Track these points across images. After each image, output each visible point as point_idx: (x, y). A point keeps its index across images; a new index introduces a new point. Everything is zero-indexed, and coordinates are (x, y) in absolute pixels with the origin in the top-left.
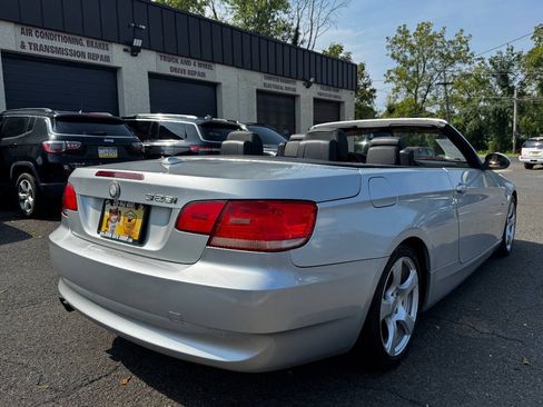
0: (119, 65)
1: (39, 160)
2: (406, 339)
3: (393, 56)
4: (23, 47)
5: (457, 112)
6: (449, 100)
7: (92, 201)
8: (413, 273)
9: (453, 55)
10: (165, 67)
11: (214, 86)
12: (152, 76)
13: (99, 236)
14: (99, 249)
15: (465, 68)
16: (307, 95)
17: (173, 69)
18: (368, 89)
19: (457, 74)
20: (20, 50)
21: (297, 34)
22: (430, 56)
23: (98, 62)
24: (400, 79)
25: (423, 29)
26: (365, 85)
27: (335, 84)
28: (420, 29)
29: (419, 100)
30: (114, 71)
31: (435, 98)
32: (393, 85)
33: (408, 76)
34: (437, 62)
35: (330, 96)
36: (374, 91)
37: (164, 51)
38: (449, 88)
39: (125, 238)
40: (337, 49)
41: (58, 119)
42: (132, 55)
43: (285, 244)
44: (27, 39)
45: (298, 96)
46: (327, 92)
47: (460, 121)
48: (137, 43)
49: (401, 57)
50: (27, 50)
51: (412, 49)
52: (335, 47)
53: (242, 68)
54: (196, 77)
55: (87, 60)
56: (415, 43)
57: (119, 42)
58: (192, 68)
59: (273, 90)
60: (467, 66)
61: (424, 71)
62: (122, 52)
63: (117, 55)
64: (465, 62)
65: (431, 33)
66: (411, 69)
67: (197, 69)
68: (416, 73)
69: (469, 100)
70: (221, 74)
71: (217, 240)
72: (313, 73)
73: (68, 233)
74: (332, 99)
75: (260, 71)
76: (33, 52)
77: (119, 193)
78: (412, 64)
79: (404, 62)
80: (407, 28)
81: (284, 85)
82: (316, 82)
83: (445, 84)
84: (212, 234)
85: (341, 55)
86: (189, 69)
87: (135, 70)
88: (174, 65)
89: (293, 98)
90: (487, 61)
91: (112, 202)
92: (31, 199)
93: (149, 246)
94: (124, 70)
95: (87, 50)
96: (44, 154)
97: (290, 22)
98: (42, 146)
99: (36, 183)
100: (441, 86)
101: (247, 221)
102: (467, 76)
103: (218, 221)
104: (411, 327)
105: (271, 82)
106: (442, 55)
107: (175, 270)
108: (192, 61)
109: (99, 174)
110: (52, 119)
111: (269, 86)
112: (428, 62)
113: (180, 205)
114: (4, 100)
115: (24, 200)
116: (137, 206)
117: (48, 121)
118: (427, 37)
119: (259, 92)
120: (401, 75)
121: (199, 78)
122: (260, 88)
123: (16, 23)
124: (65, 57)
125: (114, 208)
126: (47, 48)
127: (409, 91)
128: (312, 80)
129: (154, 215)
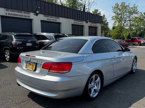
0: (32, 18)
1: (11, 47)
2: (97, 93)
3: (114, 12)
4: (6, 14)
5: (134, 29)
6: (131, 25)
7: (24, 61)
8: (99, 78)
9: (132, 12)
10: (45, 19)
11: (59, 23)
12: (42, 21)
13: (26, 69)
14: (26, 72)
15: (136, 15)
16: (86, 25)
17: (47, 19)
18: (106, 22)
19: (134, 17)
20: (5, 15)
21: (85, 7)
22: (125, 12)
23: (27, 18)
24: (116, 19)
25: (123, 4)
26: (105, 21)
27: (95, 22)
28: (122, 4)
29: (122, 25)
30: (31, 20)
31: (127, 25)
32: (114, 21)
33: (119, 18)
34: (127, 14)
35: (94, 25)
36: (108, 23)
37: (45, 14)
38: (131, 21)
39: (31, 70)
40: (97, 11)
41: (16, 35)
42: (36, 15)
43: (64, 72)
44: (7, 12)
45: (84, 25)
46: (93, 24)
47: (135, 31)
48: (38, 12)
49: (117, 12)
50: (7, 15)
51: (120, 10)
52: (96, 10)
53: (68, 18)
54: (54, 21)
55: (24, 17)
56: (121, 8)
57: (32, 12)
58: (53, 19)
59: (76, 24)
60: (137, 15)
61: (124, 17)
62: (33, 15)
63: (32, 16)
64: (136, 14)
65: (125, 5)
66: (120, 16)
67: (54, 19)
68: (121, 17)
69: (138, 25)
70: (61, 20)
71: (50, 71)
72: (88, 19)
73: (19, 68)
74: (94, 26)
75: (73, 19)
76: (9, 16)
77: (30, 60)
78: (120, 14)
79: (117, 14)
80: (118, 4)
81: (80, 23)
82: (89, 21)
83: (130, 20)
84: (49, 69)
85: (98, 12)
86: (52, 19)
87: (37, 20)
88: (48, 18)
89: (83, 26)
90: (143, 14)
91: (29, 62)
92: (9, 57)
93: (37, 72)
94: (34, 20)
95: (24, 14)
96: (12, 45)
97: (83, 3)
98: (12, 43)
99: (10, 52)
100: (129, 21)
101: (56, 67)
102: (137, 18)
103: (51, 67)
104: (98, 91)
105: (76, 22)
106: (129, 11)
107: (42, 77)
108: (53, 17)
109: (26, 55)
110: (14, 35)
111: (75, 23)
112: (125, 14)
113: (43, 63)
114: (1, 29)
115: (6, 57)
116: (34, 63)
117: (13, 36)
118: (124, 7)
119: (72, 25)
120: (117, 18)
121: (55, 21)
122: (73, 24)
123: (5, 8)
124: (17, 17)
125: (29, 63)
126: (13, 14)
127: (119, 22)
128: (88, 21)
129: (38, 65)
